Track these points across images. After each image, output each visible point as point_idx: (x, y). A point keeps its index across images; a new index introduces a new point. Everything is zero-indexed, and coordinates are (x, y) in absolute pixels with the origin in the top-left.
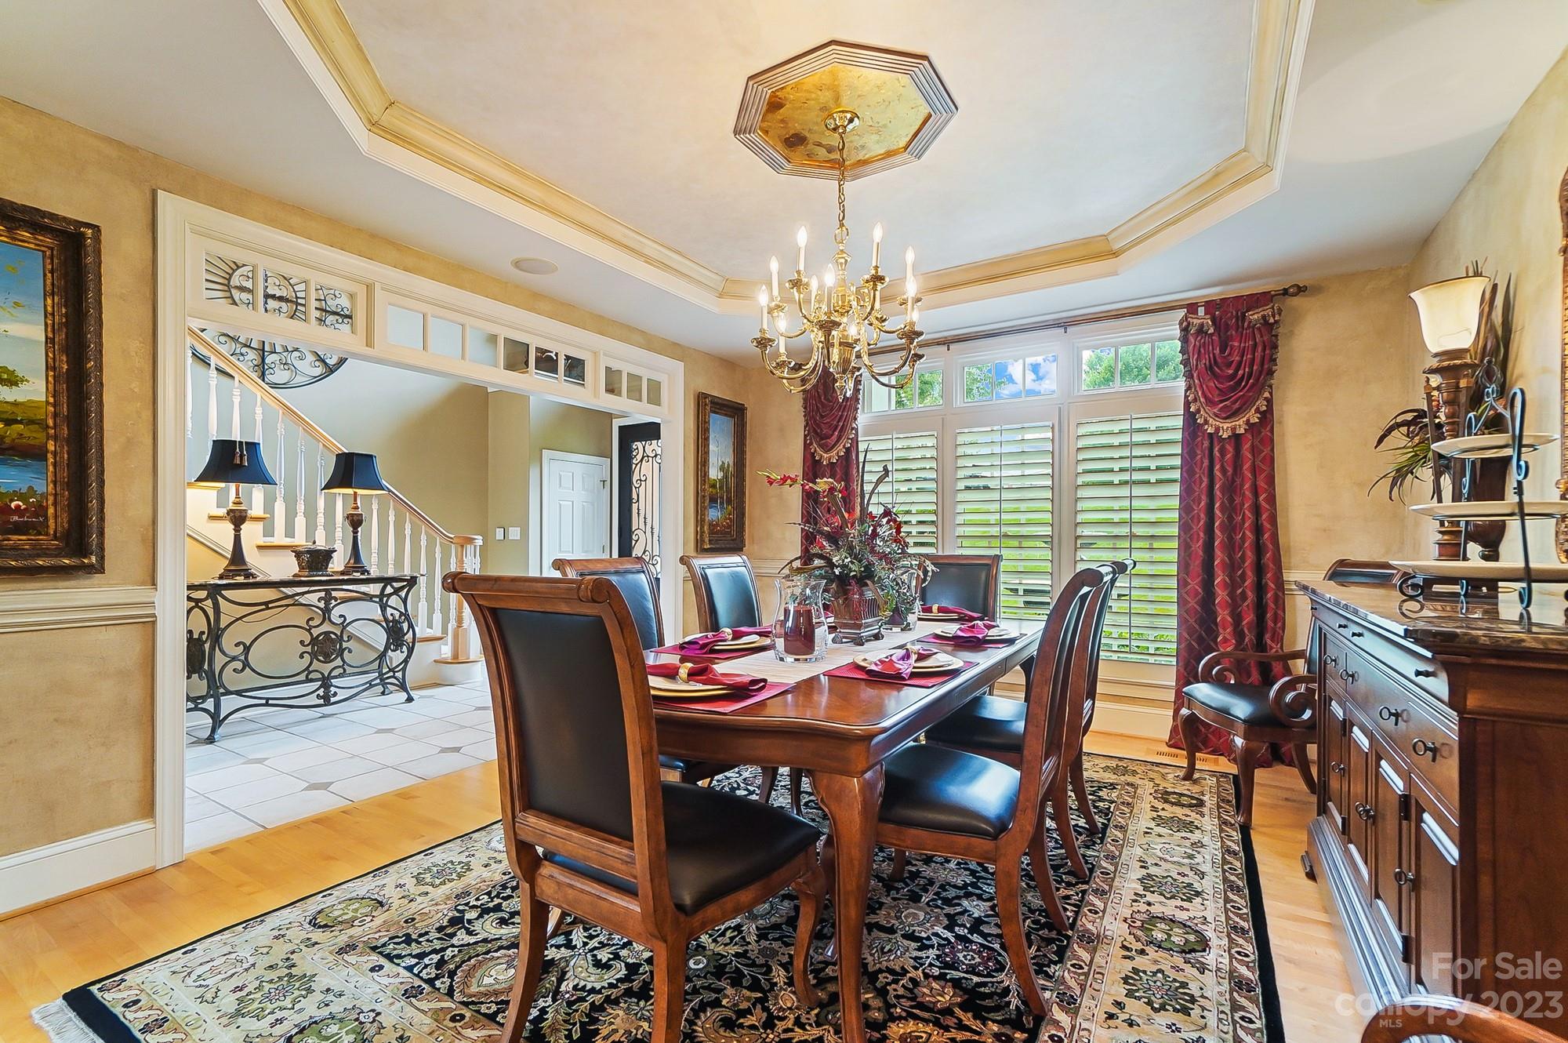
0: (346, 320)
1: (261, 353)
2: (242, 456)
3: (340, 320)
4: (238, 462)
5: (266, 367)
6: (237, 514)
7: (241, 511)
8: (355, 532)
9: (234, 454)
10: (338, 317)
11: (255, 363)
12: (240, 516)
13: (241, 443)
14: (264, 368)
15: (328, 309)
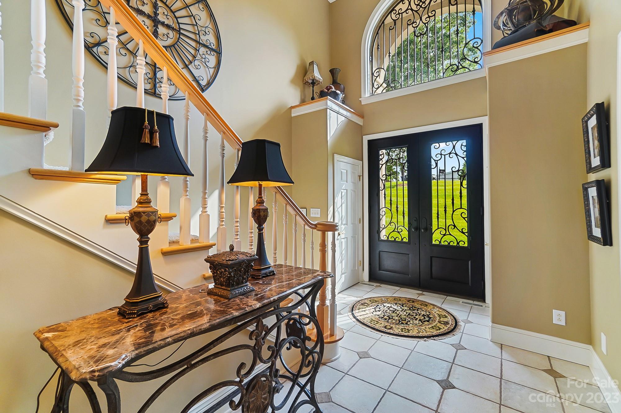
0: (212, 53)
1: (154, 68)
2: (152, 133)
3: (209, 52)
4: (147, 141)
5: (157, 81)
6: (144, 218)
7: (148, 214)
8: (260, 229)
9: (142, 130)
10: (207, 50)
11: (149, 76)
12: (148, 222)
13: (151, 113)
14: (155, 81)
15: (201, 41)
